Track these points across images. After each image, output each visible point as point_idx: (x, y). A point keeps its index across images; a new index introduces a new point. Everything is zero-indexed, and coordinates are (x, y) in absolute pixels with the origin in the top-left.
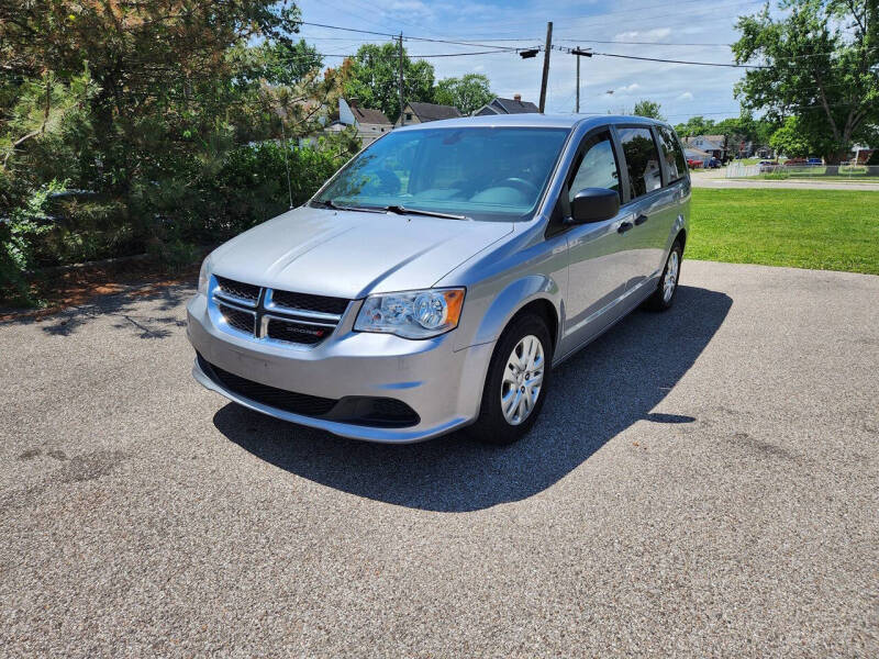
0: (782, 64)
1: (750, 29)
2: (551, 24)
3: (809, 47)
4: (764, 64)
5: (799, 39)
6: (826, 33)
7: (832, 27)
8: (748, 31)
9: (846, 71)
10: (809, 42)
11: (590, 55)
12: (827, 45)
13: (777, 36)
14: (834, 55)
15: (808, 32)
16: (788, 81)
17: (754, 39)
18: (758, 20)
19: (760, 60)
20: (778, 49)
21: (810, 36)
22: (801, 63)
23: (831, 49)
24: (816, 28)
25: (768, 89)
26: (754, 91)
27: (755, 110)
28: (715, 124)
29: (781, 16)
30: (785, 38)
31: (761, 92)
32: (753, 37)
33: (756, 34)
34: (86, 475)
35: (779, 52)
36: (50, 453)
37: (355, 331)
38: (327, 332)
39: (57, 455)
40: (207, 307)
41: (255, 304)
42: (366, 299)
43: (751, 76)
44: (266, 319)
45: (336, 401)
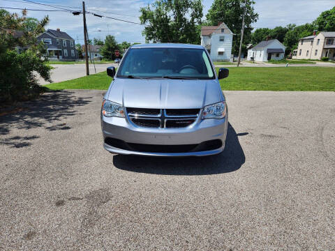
0: (155, 26)
1: (144, 13)
2: (84, 3)
3: (162, 21)
4: (150, 25)
5: (159, 17)
6: (167, 16)
7: (168, 15)
9: (173, 30)
10: (162, 19)
11: (101, 17)
12: (168, 21)
13: (153, 16)
14: (169, 24)
15: (161, 16)
16: (158, 31)
19: (148, 24)
20: (154, 20)
22: (161, 26)
24: (164, 15)
25: (152, 34)
26: (148, 35)
27: (149, 41)
29: (153, 9)
30: (155, 17)
31: (150, 35)
32: (145, 16)
33: (146, 14)
34: (104, 200)
35: (154, 21)
36: (69, 199)
37: (202, 120)
38: (192, 121)
39: (74, 199)
40: (127, 121)
41: (159, 116)
42: (203, 108)
43: (146, 28)
44: (165, 120)
45: (197, 145)
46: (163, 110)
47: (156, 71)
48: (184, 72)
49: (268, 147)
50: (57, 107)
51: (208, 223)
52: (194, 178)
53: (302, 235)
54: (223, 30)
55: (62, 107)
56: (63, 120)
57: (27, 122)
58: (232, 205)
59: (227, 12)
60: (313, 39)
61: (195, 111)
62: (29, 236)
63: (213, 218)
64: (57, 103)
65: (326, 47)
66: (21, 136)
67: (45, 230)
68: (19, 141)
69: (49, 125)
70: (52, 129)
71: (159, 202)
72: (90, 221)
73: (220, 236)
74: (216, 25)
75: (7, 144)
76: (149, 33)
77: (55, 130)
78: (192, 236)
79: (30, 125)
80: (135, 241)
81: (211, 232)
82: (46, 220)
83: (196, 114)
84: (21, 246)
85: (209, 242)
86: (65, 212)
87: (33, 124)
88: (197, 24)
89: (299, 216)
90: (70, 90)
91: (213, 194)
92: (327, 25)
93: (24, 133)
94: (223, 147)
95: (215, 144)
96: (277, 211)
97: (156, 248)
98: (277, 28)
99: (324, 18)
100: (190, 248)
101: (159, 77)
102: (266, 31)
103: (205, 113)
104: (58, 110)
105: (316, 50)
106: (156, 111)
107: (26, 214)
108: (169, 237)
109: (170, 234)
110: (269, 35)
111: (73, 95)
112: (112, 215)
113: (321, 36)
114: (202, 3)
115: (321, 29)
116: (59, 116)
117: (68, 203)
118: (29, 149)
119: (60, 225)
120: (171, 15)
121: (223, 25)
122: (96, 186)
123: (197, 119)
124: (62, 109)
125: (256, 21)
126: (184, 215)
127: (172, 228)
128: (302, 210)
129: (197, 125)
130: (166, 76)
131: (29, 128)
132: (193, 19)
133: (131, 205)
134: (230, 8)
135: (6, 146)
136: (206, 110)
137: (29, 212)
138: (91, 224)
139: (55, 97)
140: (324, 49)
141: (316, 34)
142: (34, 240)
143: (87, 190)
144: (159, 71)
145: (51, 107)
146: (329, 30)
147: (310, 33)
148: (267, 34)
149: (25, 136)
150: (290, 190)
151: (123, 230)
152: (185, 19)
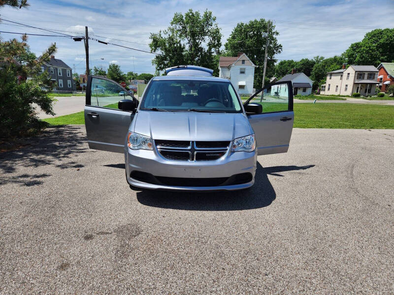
0: (167, 55)
2: (87, 28)
3: (175, 49)
4: (161, 54)
5: (172, 46)
6: (180, 45)
7: (182, 43)
8: (154, 40)
9: (188, 60)
10: (175, 48)
11: (106, 44)
12: (181, 49)
13: (164, 43)
14: (184, 53)
15: (174, 44)
16: (170, 61)
17: (157, 44)
18: (158, 37)
19: (160, 52)
21: (175, 45)
22: (174, 55)
23: (183, 51)
24: (177, 43)
25: (164, 63)
26: (159, 64)
27: (160, 71)
28: (138, 75)
29: (165, 36)
30: (167, 45)
31: (161, 64)
32: (156, 43)
33: (157, 42)
34: (134, 234)
35: (166, 50)
36: (98, 234)
37: (232, 152)
38: (223, 154)
39: (102, 233)
40: (155, 153)
41: (189, 148)
42: (233, 141)
43: (157, 57)
44: (195, 153)
45: (227, 178)
46: (193, 142)
47: (180, 105)
48: (209, 105)
49: (298, 184)
50: (64, 144)
51: (242, 253)
52: (224, 213)
53: (334, 262)
54: (243, 62)
55: (69, 144)
56: (73, 158)
57: (33, 160)
58: (265, 237)
59: (248, 42)
60: (342, 73)
61: (225, 144)
62: (63, 267)
63: (247, 249)
64: (63, 140)
65: (356, 82)
66: (29, 173)
67: (78, 262)
68: (28, 179)
69: (58, 162)
70: (63, 167)
71: (191, 236)
72: (123, 252)
73: (255, 263)
74: (236, 55)
75: (16, 182)
76: (161, 62)
77: (67, 168)
78: (228, 264)
79: (37, 163)
80: (172, 269)
81: (246, 261)
82: (77, 252)
83: (226, 146)
84: (57, 276)
85: (245, 268)
86: (96, 245)
87: (39, 161)
88: (215, 54)
89: (330, 246)
90: (75, 126)
91: (245, 227)
92: (358, 58)
93: (32, 171)
94: (253, 181)
95: (246, 177)
96: (309, 241)
97: (193, 274)
98: (303, 60)
99: (354, 50)
100: (227, 273)
101: (186, 110)
102: (290, 63)
103: (234, 146)
104: (66, 147)
105: (347, 85)
106: (186, 143)
107: (55, 248)
108: (205, 265)
109: (206, 262)
110: (295, 68)
111: (78, 131)
112: (145, 247)
113: (351, 70)
114: (221, 32)
115: (351, 63)
116: (69, 153)
117: (97, 238)
118: (43, 187)
119: (93, 257)
120: (185, 43)
121: (244, 56)
122: (124, 221)
123: (228, 151)
124: (70, 146)
125: (279, 52)
126: (217, 247)
127: (207, 257)
128: (333, 241)
129: (228, 157)
130: (192, 109)
131: (36, 166)
132: (210, 49)
133: (163, 238)
134: (251, 37)
135: (15, 185)
136: (235, 143)
137: (58, 246)
138: (125, 255)
139: (58, 133)
140: (354, 84)
141: (345, 67)
142: (69, 270)
143: (114, 225)
144: (183, 104)
145: (57, 144)
146: (359, 63)
147: (339, 67)
148: (293, 66)
149: (34, 174)
150: (321, 223)
151: (159, 259)
152: (202, 49)
